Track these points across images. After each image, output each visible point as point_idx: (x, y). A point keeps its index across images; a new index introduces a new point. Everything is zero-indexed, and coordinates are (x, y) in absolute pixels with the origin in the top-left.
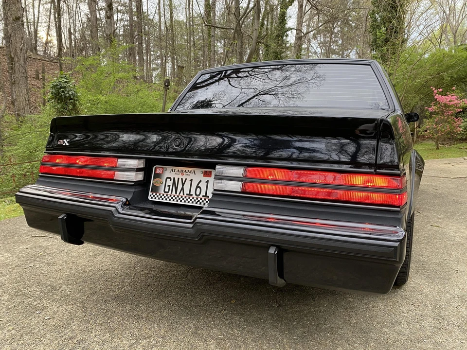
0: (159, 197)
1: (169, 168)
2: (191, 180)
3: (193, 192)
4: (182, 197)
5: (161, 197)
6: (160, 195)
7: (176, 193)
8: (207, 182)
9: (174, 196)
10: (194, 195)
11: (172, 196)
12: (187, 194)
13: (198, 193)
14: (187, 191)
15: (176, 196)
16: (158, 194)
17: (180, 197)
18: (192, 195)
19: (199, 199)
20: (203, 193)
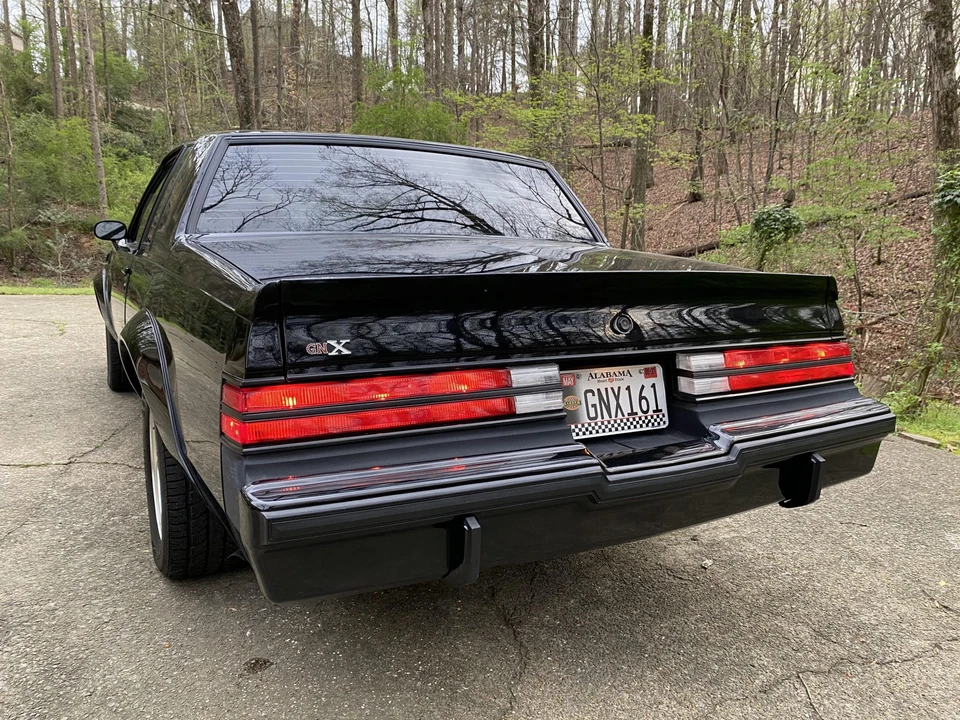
0: (584, 429)
1: (585, 373)
2: (628, 388)
3: (636, 409)
4: (622, 421)
5: (587, 430)
6: (583, 426)
7: (610, 417)
8: (653, 386)
9: (609, 422)
10: (640, 414)
11: (606, 423)
12: (629, 414)
13: (645, 409)
14: (627, 410)
15: (612, 422)
16: (580, 426)
17: (619, 421)
18: (636, 414)
19: (649, 418)
20: (653, 407)
